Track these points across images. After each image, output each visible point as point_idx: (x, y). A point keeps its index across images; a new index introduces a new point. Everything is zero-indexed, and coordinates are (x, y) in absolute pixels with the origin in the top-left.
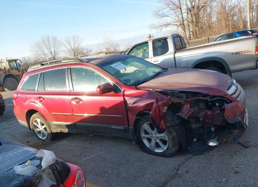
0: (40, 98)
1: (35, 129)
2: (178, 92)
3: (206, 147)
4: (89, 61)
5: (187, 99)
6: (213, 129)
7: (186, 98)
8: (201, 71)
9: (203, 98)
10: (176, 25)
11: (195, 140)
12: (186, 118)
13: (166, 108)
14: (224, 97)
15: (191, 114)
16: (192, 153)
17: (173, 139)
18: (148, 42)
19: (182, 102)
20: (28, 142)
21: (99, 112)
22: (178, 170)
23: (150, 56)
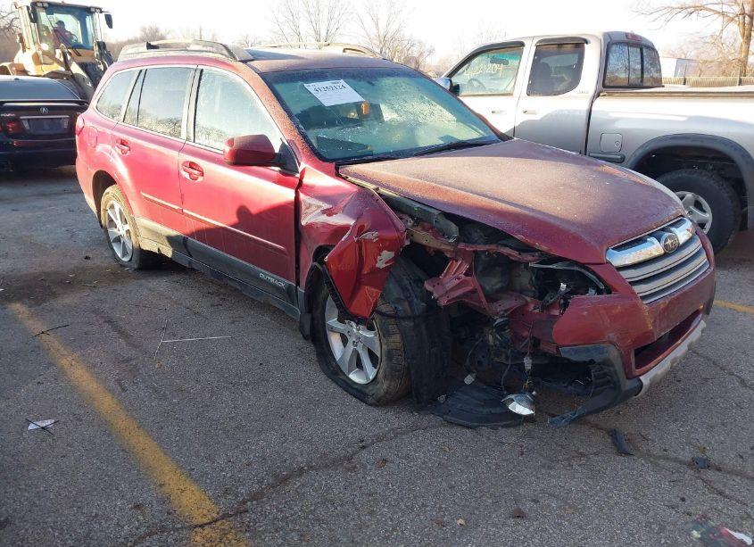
0: (123, 143)
1: (110, 227)
2: (436, 212)
3: (498, 410)
4: (252, 58)
5: (461, 246)
6: (528, 363)
7: (458, 241)
8: (600, 169)
9: (515, 253)
10: (723, 14)
11: (469, 380)
12: (443, 302)
13: (387, 255)
14: (588, 269)
15: (464, 295)
16: (445, 416)
17: (390, 355)
18: (522, 44)
19: (447, 251)
20: (87, 258)
21: (234, 219)
22: (363, 447)
23: (516, 93)
